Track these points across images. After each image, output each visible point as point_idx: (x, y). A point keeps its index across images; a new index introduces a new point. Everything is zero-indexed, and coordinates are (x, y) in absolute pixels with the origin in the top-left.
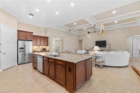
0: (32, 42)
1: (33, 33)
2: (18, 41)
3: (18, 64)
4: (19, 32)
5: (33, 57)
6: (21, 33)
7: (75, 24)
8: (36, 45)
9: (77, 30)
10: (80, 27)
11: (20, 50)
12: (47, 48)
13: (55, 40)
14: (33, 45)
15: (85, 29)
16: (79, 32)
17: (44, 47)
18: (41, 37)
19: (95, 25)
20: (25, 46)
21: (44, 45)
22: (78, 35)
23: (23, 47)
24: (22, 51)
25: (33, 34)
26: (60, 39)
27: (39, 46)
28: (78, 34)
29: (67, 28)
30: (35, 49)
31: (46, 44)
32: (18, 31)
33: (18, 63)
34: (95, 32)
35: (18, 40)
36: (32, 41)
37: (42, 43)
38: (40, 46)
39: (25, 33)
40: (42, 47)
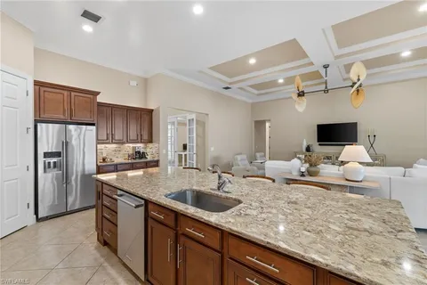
0: (94, 128)
1: (98, 93)
2: (38, 124)
3: (38, 220)
4: (42, 89)
5: (100, 195)
6: (50, 95)
7: (252, 61)
8: (111, 139)
9: (251, 86)
10: (265, 75)
11: (48, 160)
12: (151, 151)
13: (175, 120)
14: (99, 142)
15: (281, 81)
16: (256, 92)
17: (140, 146)
18: (129, 111)
19: (326, 67)
20: (66, 144)
21: (139, 140)
22: (253, 105)
23: (61, 150)
24: (55, 167)
25: (100, 99)
26: (193, 116)
27: (121, 142)
28: (251, 101)
29: (220, 80)
30: (104, 155)
31: (145, 137)
32: (37, 83)
33: (36, 212)
34: (326, 91)
35: (36, 122)
36: (93, 124)
37: (133, 134)
38: (123, 143)
39: (66, 93)
40: (131, 145)
